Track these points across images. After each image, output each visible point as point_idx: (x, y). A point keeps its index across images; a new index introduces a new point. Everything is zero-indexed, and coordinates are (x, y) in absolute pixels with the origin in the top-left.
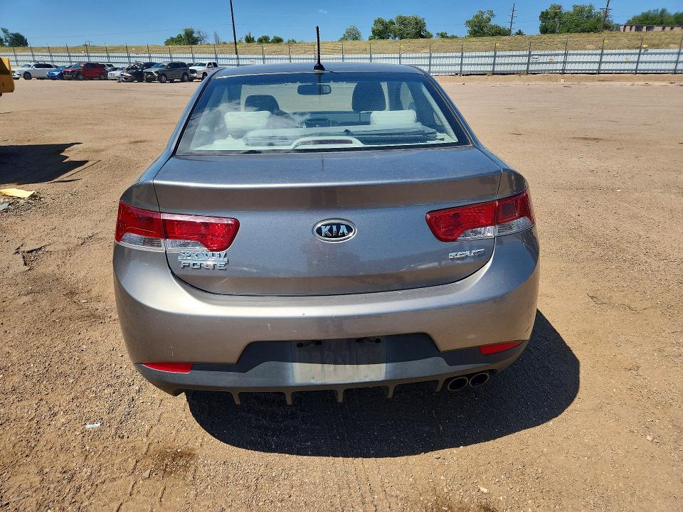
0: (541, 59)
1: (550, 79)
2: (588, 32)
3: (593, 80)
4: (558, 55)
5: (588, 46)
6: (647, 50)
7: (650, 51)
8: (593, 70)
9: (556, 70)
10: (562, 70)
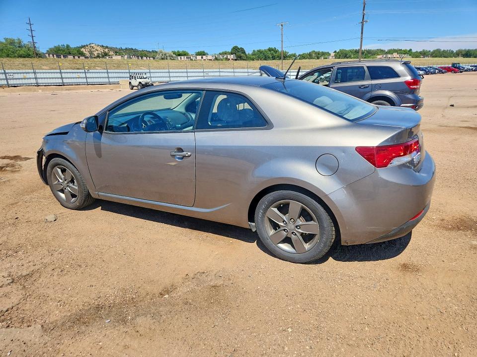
0: (16, 76)
1: (30, 90)
2: (24, 57)
3: (62, 90)
4: (29, 73)
5: (43, 67)
6: (88, 70)
7: (90, 71)
8: (59, 83)
9: (32, 84)
10: (37, 83)
